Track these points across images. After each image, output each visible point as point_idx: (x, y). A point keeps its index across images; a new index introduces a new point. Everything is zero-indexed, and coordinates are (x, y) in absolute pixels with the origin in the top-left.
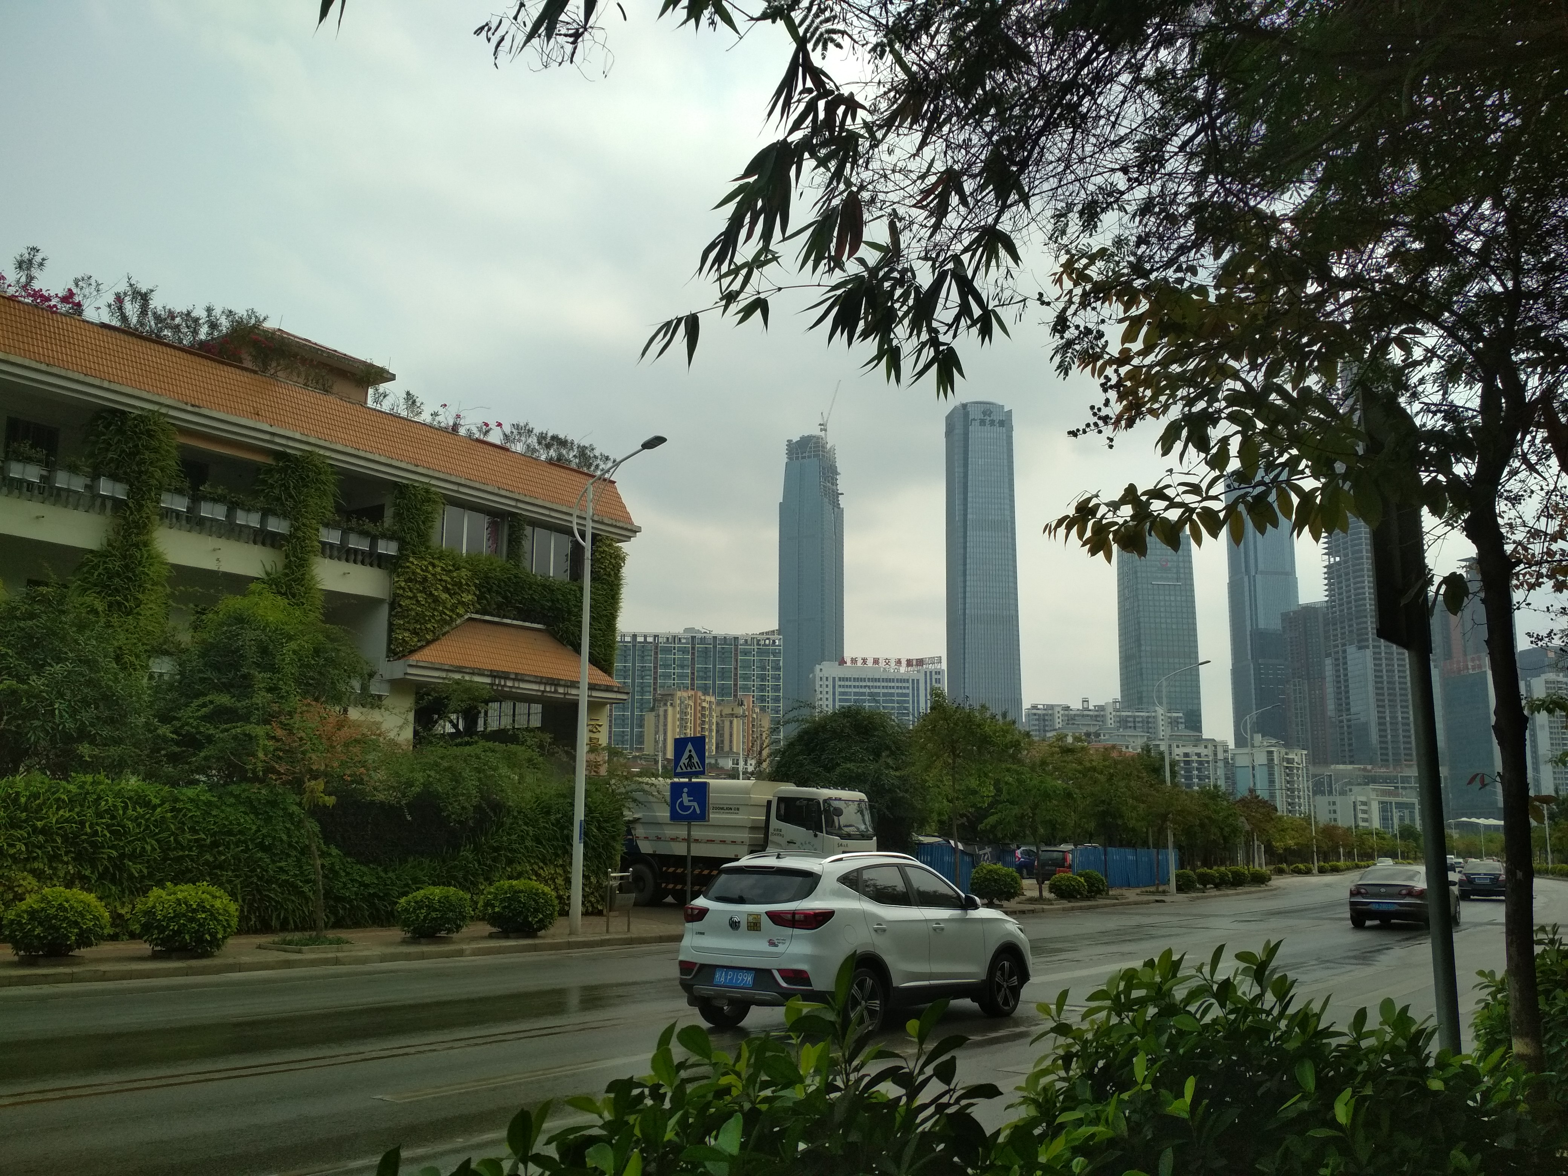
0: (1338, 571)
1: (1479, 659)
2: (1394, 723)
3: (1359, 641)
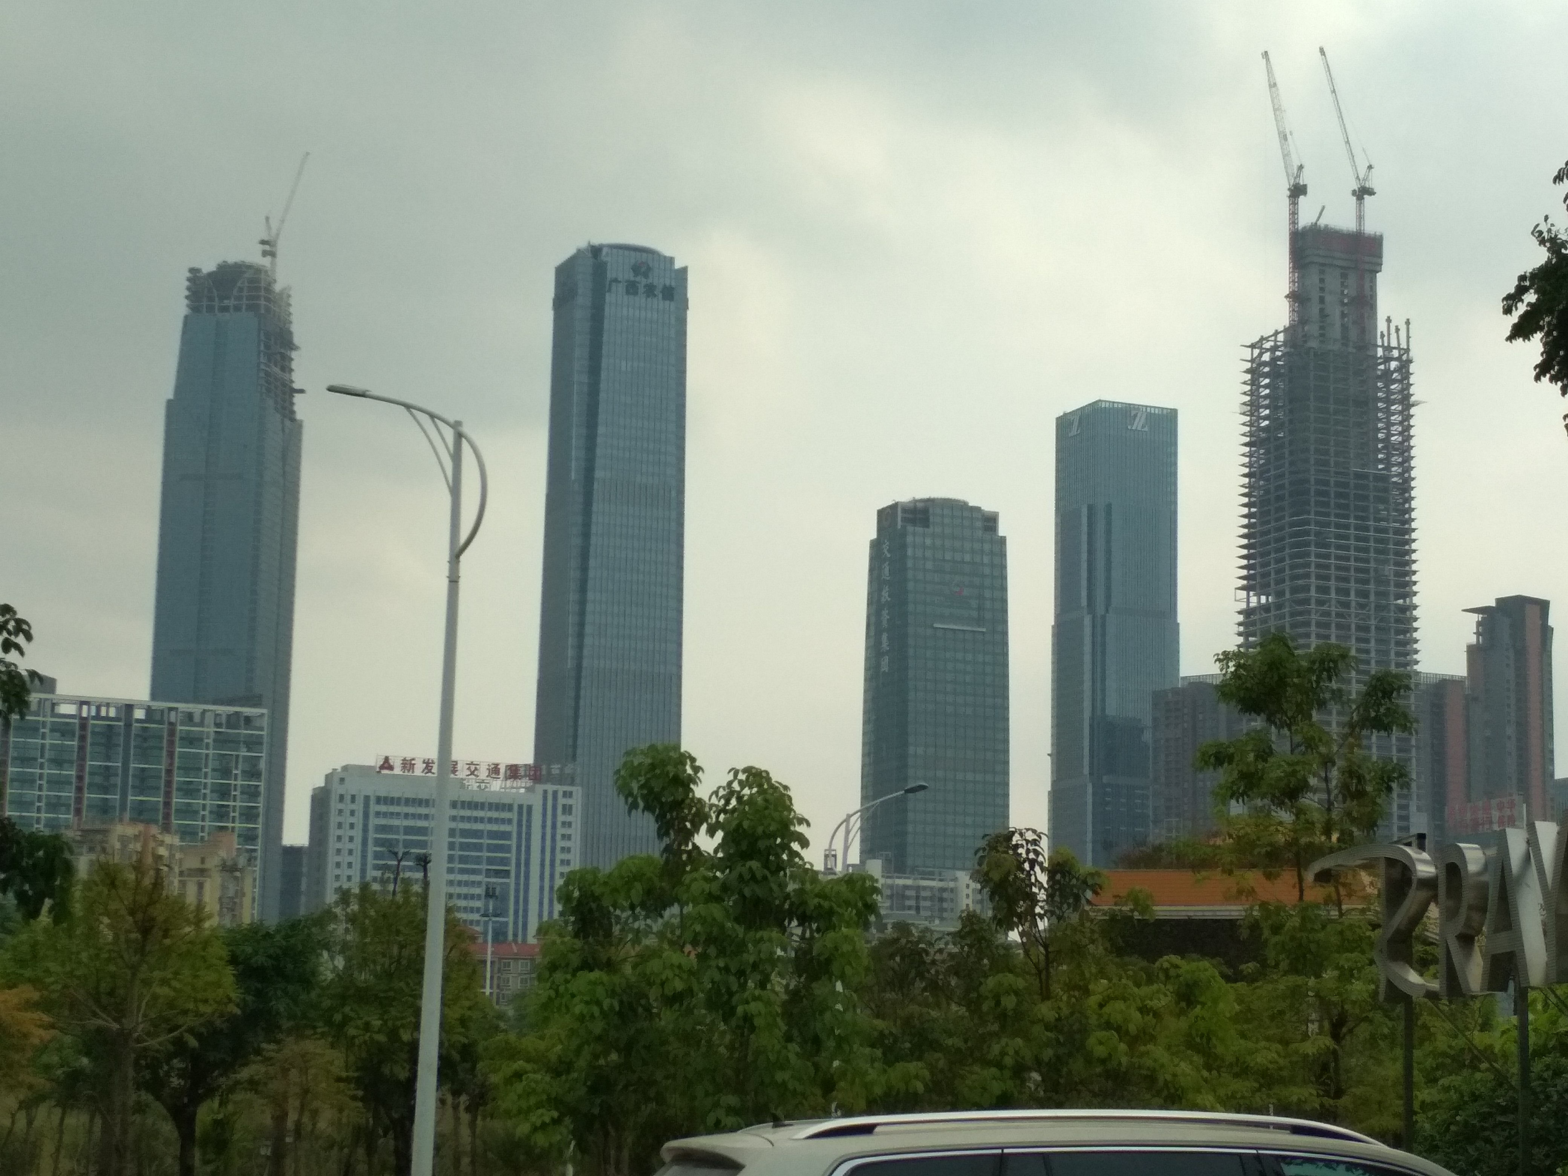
0: (1264, 621)
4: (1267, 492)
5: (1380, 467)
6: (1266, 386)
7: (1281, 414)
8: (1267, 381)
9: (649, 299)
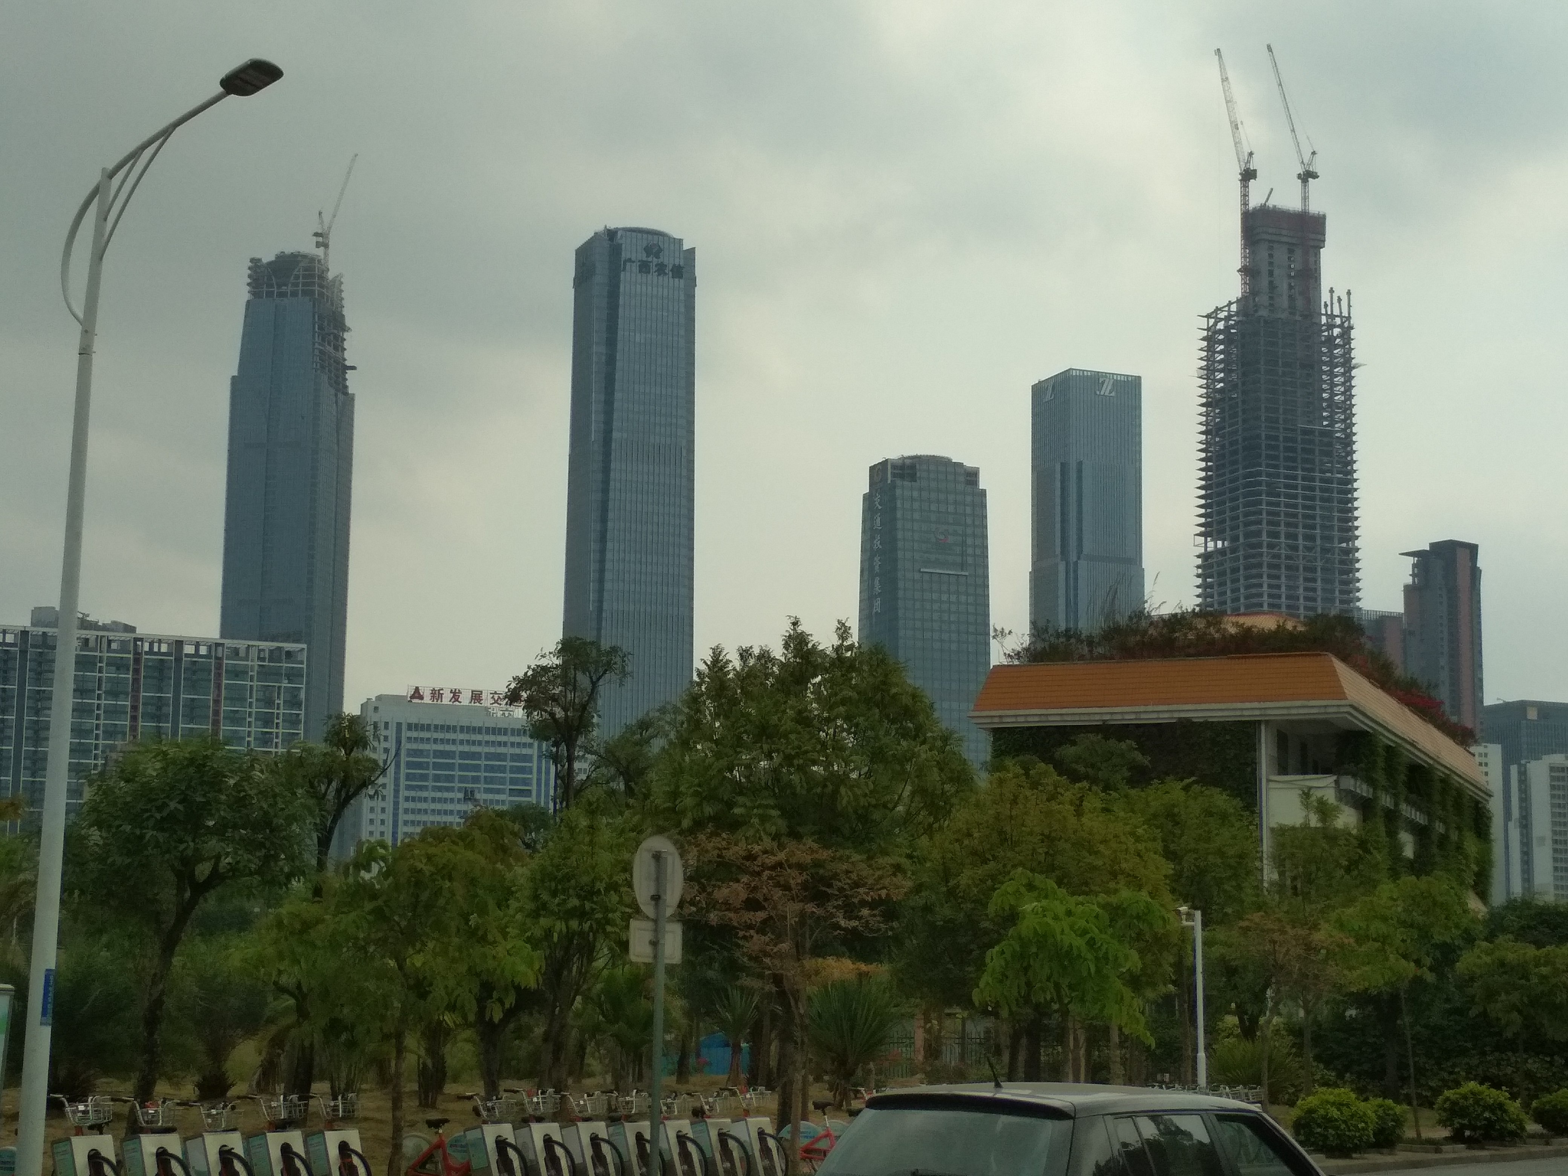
0: (1220, 564)
4: (1223, 447)
5: (1325, 423)
6: (1221, 352)
7: (1234, 376)
8: (1222, 347)
9: (661, 278)
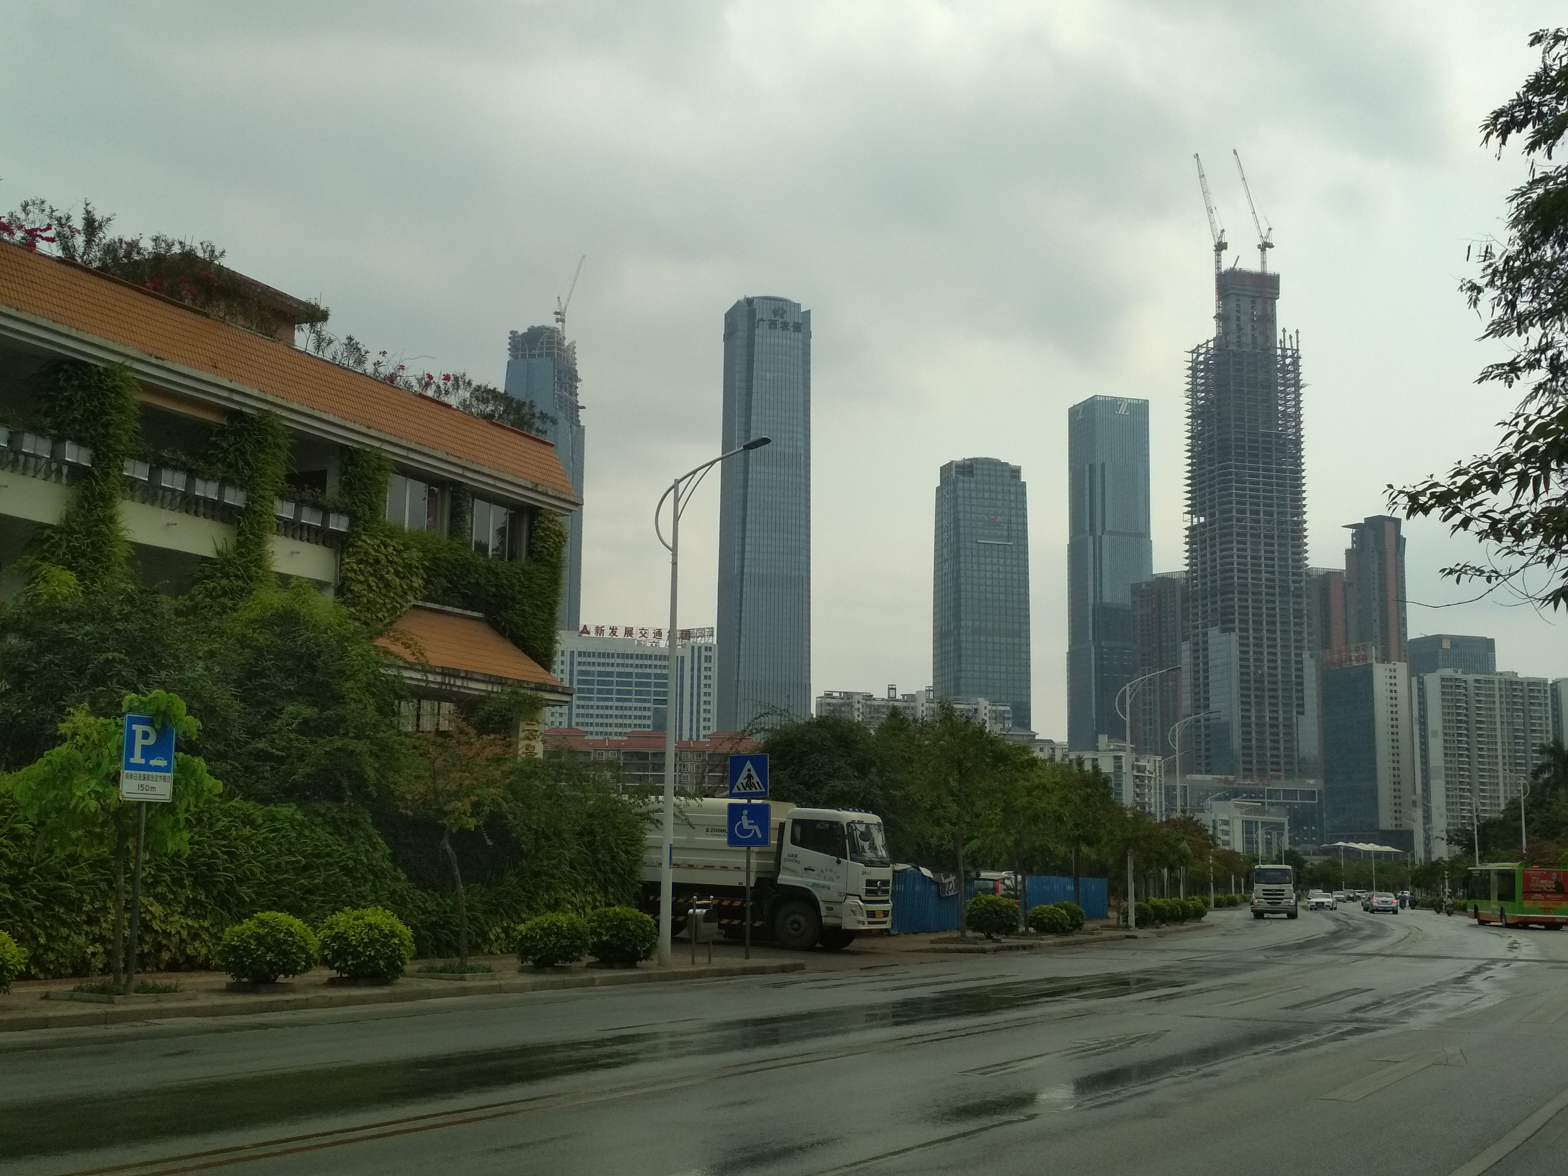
0: (1202, 534)
1: (1365, 648)
2: (1260, 725)
3: (1223, 622)
4: (1203, 447)
5: (1280, 429)
6: (1202, 378)
7: (1212, 395)
8: (1202, 374)
9: (784, 332)
